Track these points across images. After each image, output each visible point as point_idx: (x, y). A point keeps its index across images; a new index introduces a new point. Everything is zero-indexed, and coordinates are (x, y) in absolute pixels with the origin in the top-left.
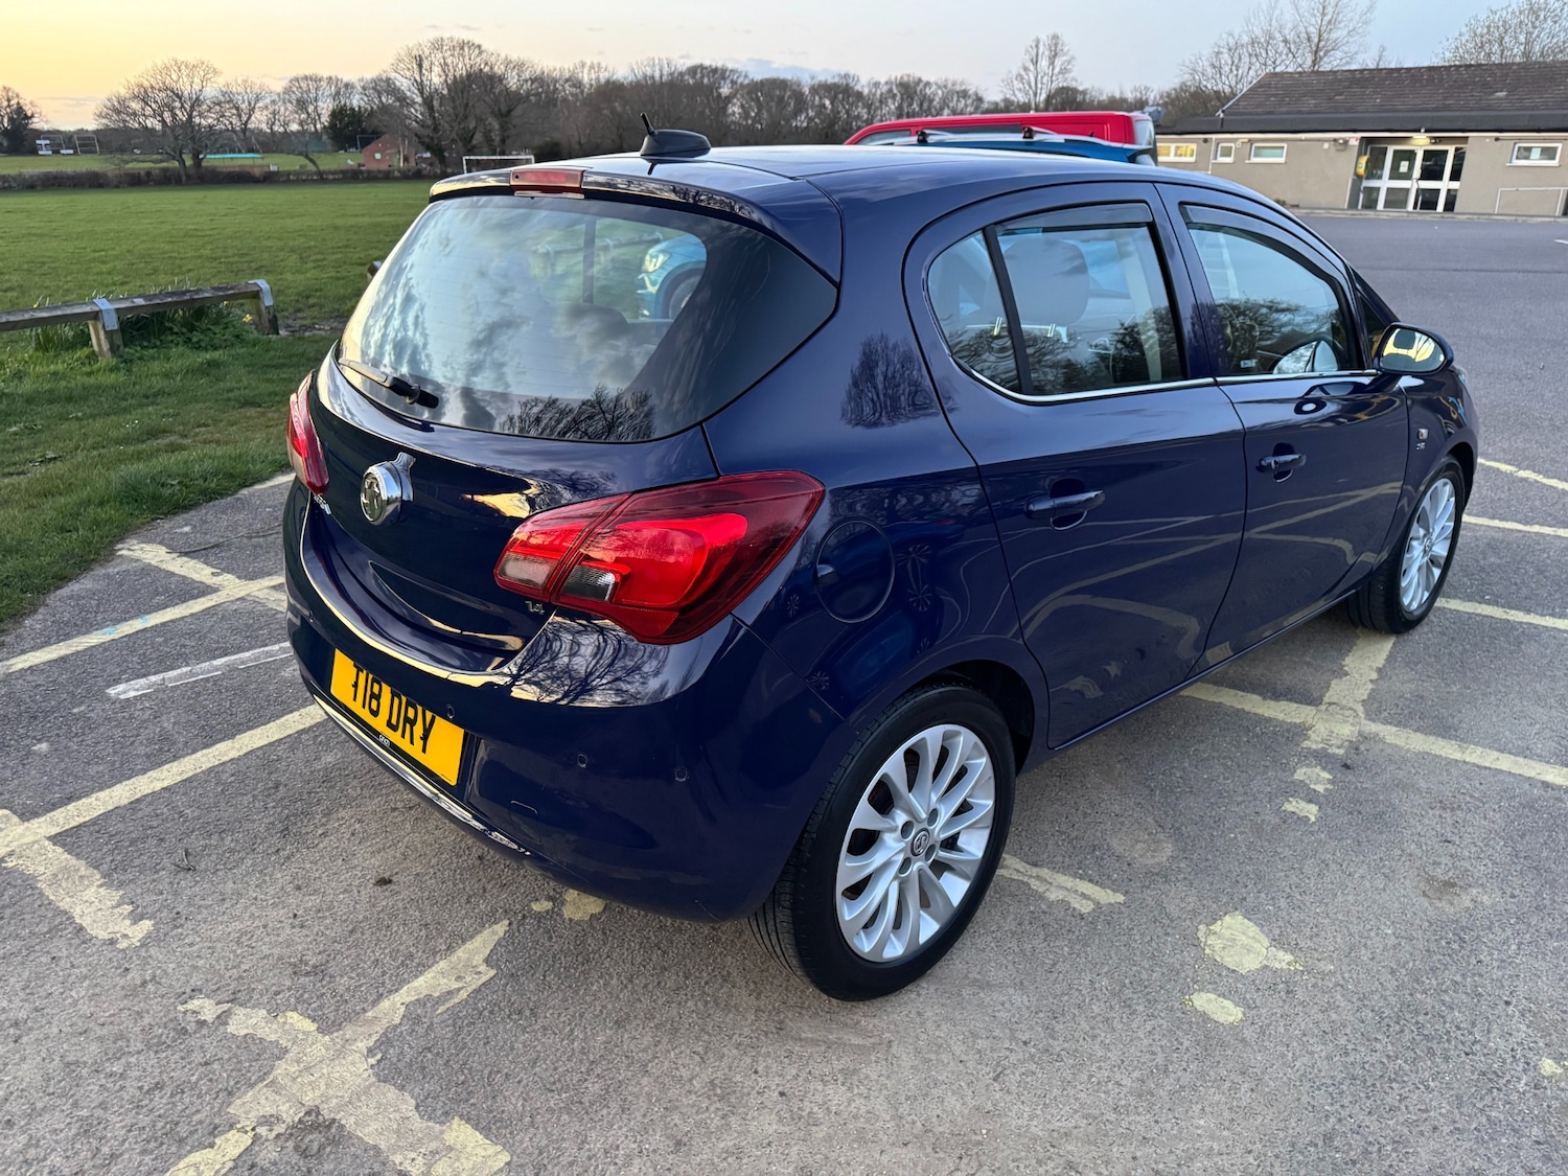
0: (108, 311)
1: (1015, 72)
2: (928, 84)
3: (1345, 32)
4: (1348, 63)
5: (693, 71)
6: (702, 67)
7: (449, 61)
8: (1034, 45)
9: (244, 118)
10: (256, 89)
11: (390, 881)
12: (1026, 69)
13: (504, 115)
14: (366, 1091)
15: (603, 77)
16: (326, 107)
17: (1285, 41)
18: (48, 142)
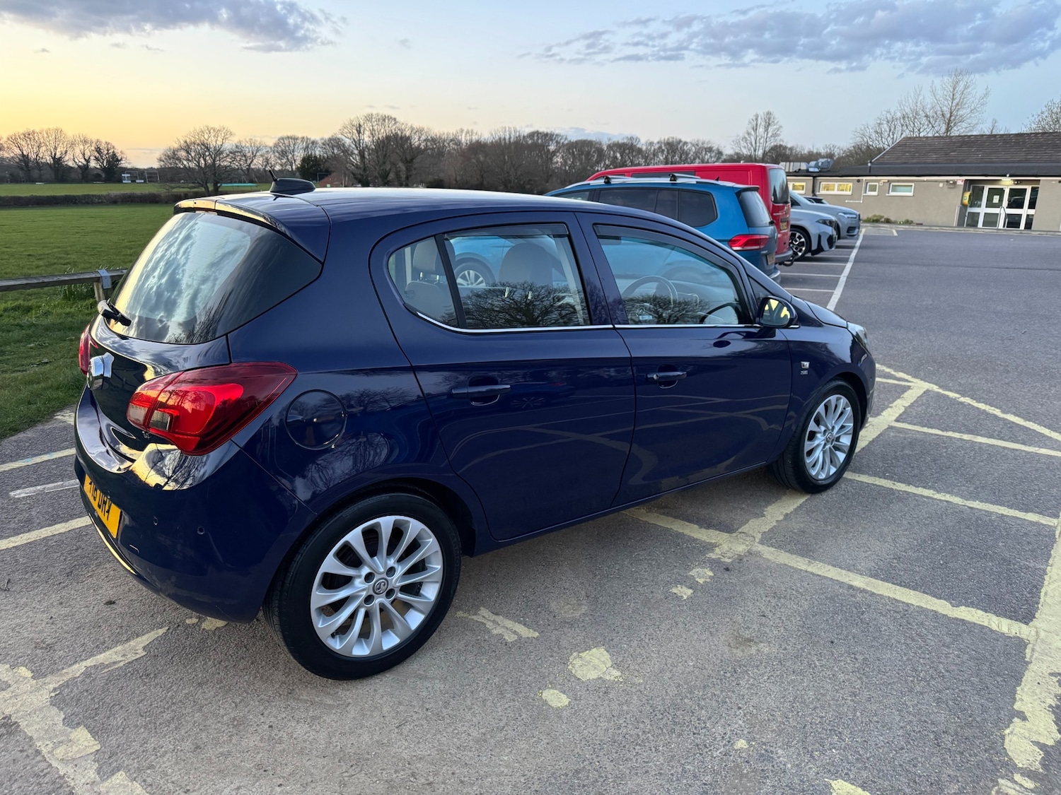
0: (106, 277)
1: (741, 135)
2: (686, 143)
3: (969, 110)
4: (971, 131)
5: (532, 135)
6: (538, 133)
7: (375, 128)
8: (754, 118)
9: (249, 162)
10: (257, 144)
11: (114, 603)
12: (749, 134)
13: (409, 162)
14: (41, 710)
15: (475, 138)
16: (299, 156)
17: (927, 116)
18: (129, 175)
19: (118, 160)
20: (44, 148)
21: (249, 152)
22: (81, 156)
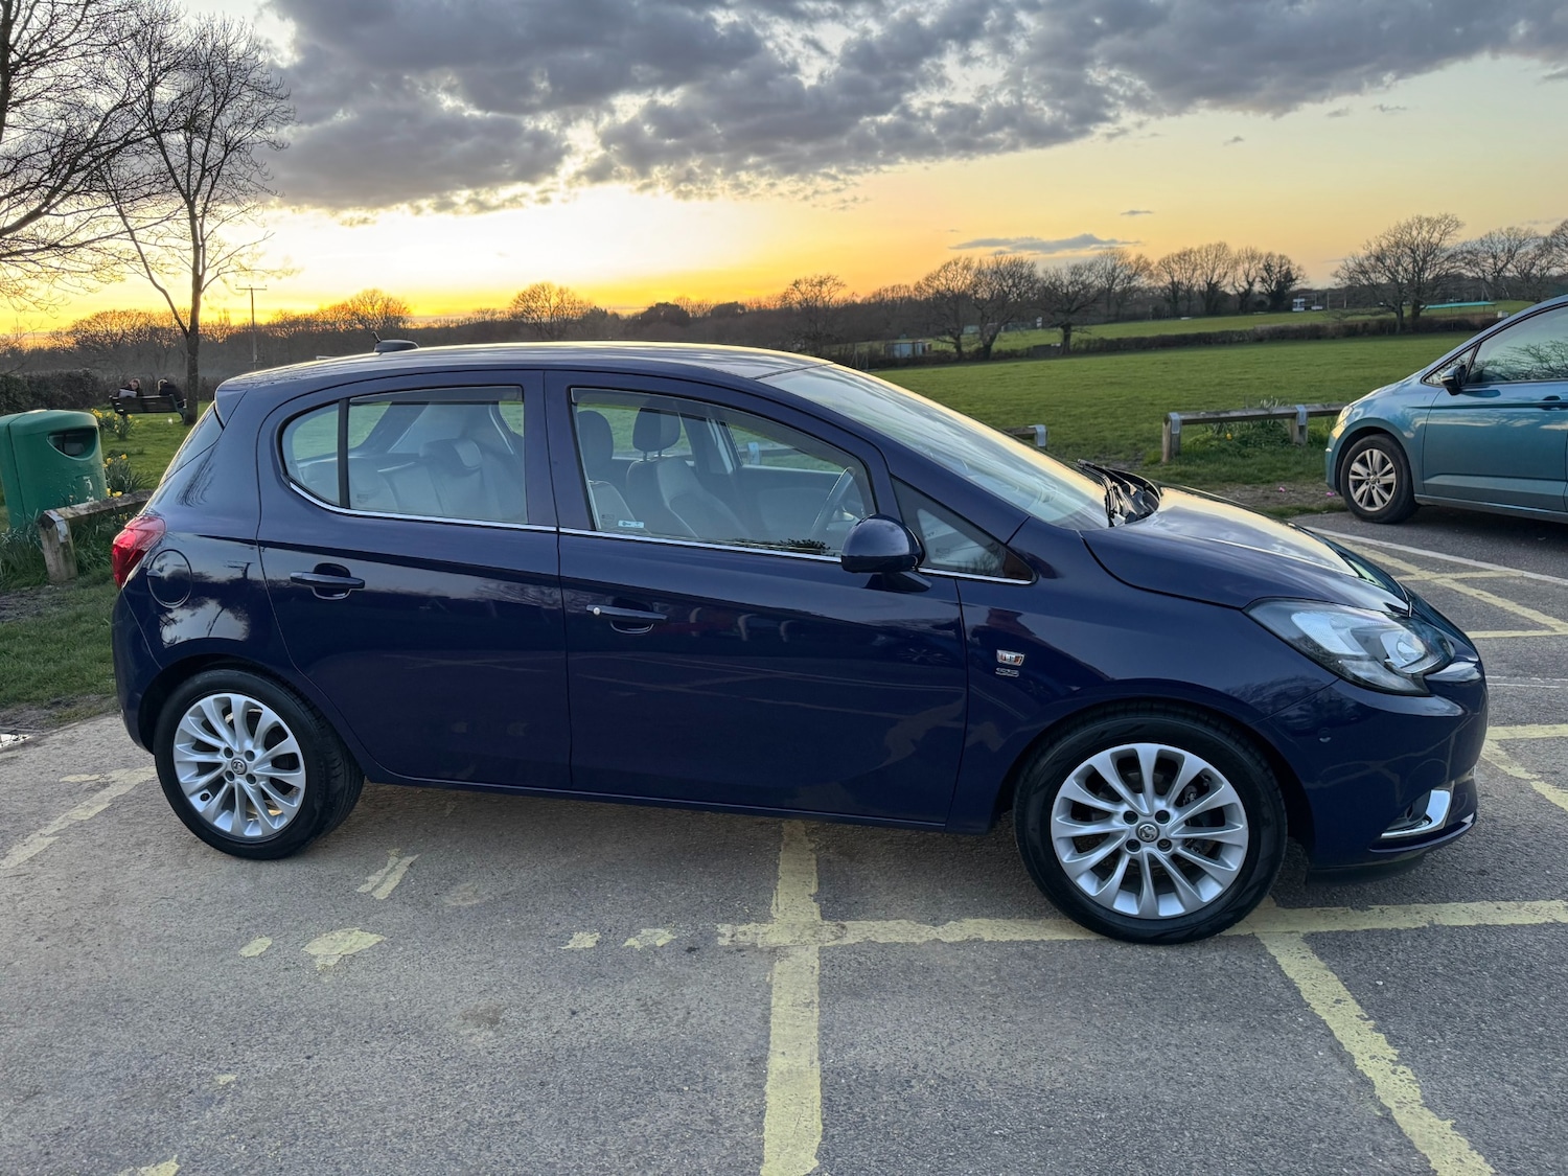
18: (1303, 300)
19: (1292, 280)
20: (1199, 272)
21: (1503, 250)
22: (1243, 278)
